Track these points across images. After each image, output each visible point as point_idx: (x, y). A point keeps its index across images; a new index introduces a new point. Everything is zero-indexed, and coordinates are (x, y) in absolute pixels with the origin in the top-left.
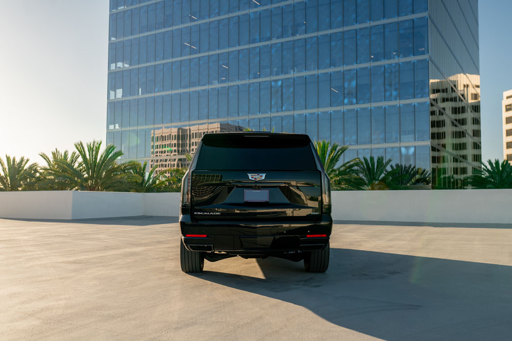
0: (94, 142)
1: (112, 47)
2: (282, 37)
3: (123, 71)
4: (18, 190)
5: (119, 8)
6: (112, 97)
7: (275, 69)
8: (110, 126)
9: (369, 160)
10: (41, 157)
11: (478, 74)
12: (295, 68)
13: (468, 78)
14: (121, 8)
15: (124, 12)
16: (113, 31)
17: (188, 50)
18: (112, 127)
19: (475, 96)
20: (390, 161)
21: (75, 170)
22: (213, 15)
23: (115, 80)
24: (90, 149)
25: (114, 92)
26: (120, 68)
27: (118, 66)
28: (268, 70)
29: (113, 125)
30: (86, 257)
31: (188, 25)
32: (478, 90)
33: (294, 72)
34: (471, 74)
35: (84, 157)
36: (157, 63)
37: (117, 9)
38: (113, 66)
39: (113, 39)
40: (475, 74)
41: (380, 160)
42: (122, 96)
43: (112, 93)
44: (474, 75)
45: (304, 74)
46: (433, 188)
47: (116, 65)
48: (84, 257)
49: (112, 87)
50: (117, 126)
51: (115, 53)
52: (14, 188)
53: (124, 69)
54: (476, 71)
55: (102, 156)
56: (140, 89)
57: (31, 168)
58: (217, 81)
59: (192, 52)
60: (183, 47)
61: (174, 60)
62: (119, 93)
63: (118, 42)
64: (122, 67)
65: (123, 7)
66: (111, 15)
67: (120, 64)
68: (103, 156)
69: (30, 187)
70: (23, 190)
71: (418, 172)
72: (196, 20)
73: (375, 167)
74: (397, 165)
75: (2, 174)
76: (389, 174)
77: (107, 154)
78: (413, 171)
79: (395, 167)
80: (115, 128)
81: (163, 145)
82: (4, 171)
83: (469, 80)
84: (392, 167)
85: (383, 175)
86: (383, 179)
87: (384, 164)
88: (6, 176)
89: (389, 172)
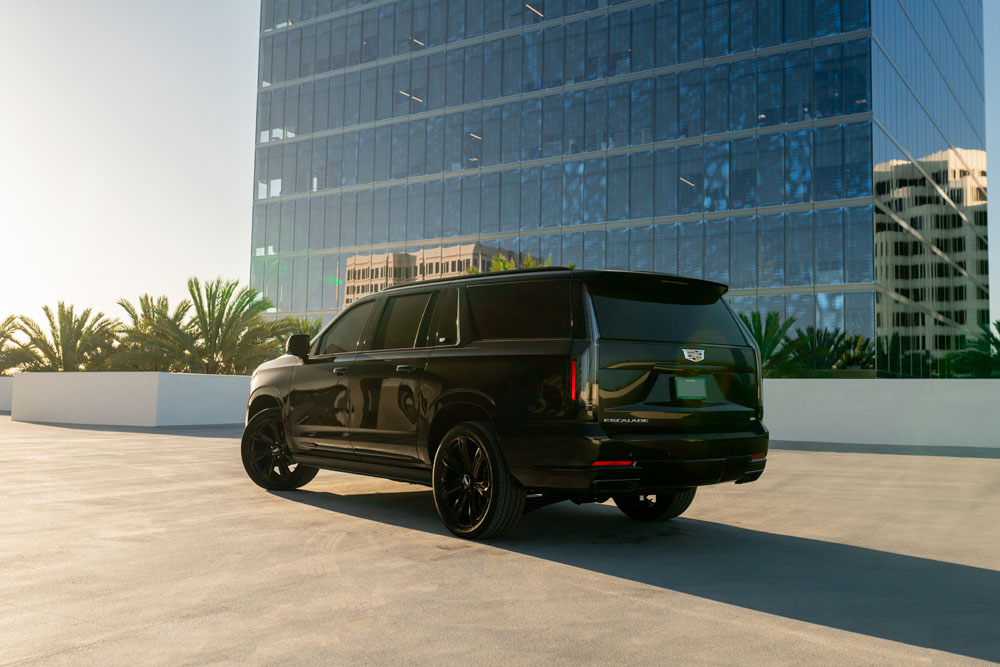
0: (219, 282)
1: (265, 100)
2: (585, 78)
3: (282, 146)
4: (78, 370)
5: (279, 26)
6: (262, 195)
7: (571, 142)
8: (258, 250)
9: (750, 319)
10: (122, 308)
11: (983, 148)
12: (610, 139)
13: (960, 157)
14: (281, 26)
15: (287, 32)
16: (267, 70)
17: (405, 104)
18: (260, 252)
19: (981, 194)
20: (792, 321)
21: (181, 332)
22: (454, 37)
23: (268, 162)
24: (212, 297)
25: (265, 186)
26: (276, 138)
27: (274, 136)
28: (558, 144)
29: (263, 249)
30: (126, 493)
31: (406, 56)
32: (983, 182)
33: (607, 146)
34: (966, 147)
35: (200, 308)
36: (347, 129)
37: (274, 27)
38: (265, 137)
39: (266, 84)
40: (977, 148)
41: (772, 319)
42: (281, 193)
43: (262, 187)
44: (974, 151)
45: (629, 149)
46: (881, 375)
47: (271, 134)
48: (120, 494)
49: (263, 174)
50: (271, 251)
51: (269, 112)
52: (70, 366)
53: (285, 142)
54: (979, 144)
55: (231, 308)
56: (315, 180)
57: (102, 328)
58: (459, 165)
59: (415, 108)
60: (396, 98)
61: (379, 123)
62: (276, 187)
63: (275, 91)
64: (281, 138)
65: (285, 24)
66: (263, 40)
67: (278, 133)
68: (234, 307)
69: (97, 365)
70: (88, 369)
71: (855, 343)
72: (421, 48)
73: (763, 333)
74: (811, 330)
75: (50, 340)
76: (791, 345)
77: (240, 304)
78: (842, 342)
79: (805, 333)
80: (266, 252)
81: (354, 287)
82: (53, 334)
83: (963, 162)
84: (799, 331)
85: (778, 348)
86: (779, 356)
87: (781, 326)
88: (57, 345)
89: (793, 342)
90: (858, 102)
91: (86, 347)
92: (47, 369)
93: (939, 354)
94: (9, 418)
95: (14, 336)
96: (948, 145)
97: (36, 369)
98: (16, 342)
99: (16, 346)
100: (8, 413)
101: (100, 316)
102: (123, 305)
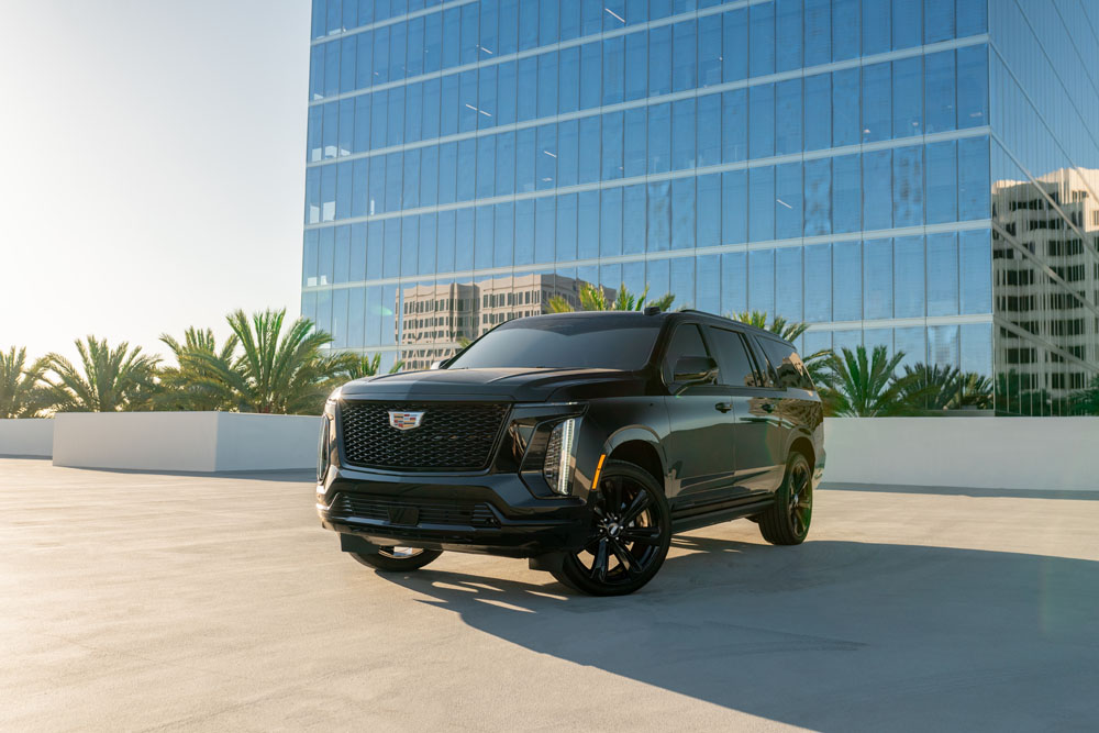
0: (268, 314)
1: (316, 114)
2: (671, 90)
3: (337, 165)
4: (115, 410)
5: (331, 33)
6: (314, 218)
8: (309, 279)
9: (855, 354)
10: (165, 344)
12: (700, 157)
13: (1082, 177)
14: (335, 33)
15: (342, 40)
16: (318, 83)
17: (473, 118)
18: (312, 282)
20: (901, 355)
21: (230, 372)
22: (526, 46)
23: (319, 183)
24: (262, 328)
25: (317, 209)
26: (331, 157)
27: (327, 154)
28: (641, 162)
29: (315, 279)
31: (473, 66)
33: (696, 164)
35: (248, 344)
36: (408, 147)
37: (326, 34)
38: (317, 154)
39: (317, 97)
41: (880, 354)
42: (335, 218)
43: (314, 210)
45: (719, 168)
46: (1000, 414)
47: (323, 152)
49: (314, 197)
50: (324, 281)
51: (322, 126)
52: (107, 407)
53: (340, 160)
55: (285, 342)
56: (373, 203)
57: (140, 363)
58: (532, 185)
59: (481, 123)
60: (463, 112)
61: (443, 140)
62: (330, 209)
63: (328, 104)
64: (335, 156)
65: (339, 31)
66: (314, 48)
67: (331, 150)
68: (288, 341)
69: (138, 405)
70: (128, 409)
71: (967, 381)
72: (490, 57)
73: (870, 370)
74: (919, 367)
75: (84, 378)
76: (899, 383)
77: (294, 337)
78: (954, 380)
79: (914, 370)
80: (318, 283)
81: (417, 322)
82: (87, 372)
83: (1085, 182)
84: (907, 368)
85: (886, 387)
86: (887, 395)
87: (888, 363)
88: (91, 382)
89: (902, 380)
90: (973, 115)
91: (124, 385)
92: (80, 409)
93: (1058, 394)
94: (51, 462)
95: (45, 376)
96: (1070, 164)
97: (71, 409)
98: (47, 381)
99: (48, 386)
100: (50, 458)
101: (137, 350)
102: (166, 341)
